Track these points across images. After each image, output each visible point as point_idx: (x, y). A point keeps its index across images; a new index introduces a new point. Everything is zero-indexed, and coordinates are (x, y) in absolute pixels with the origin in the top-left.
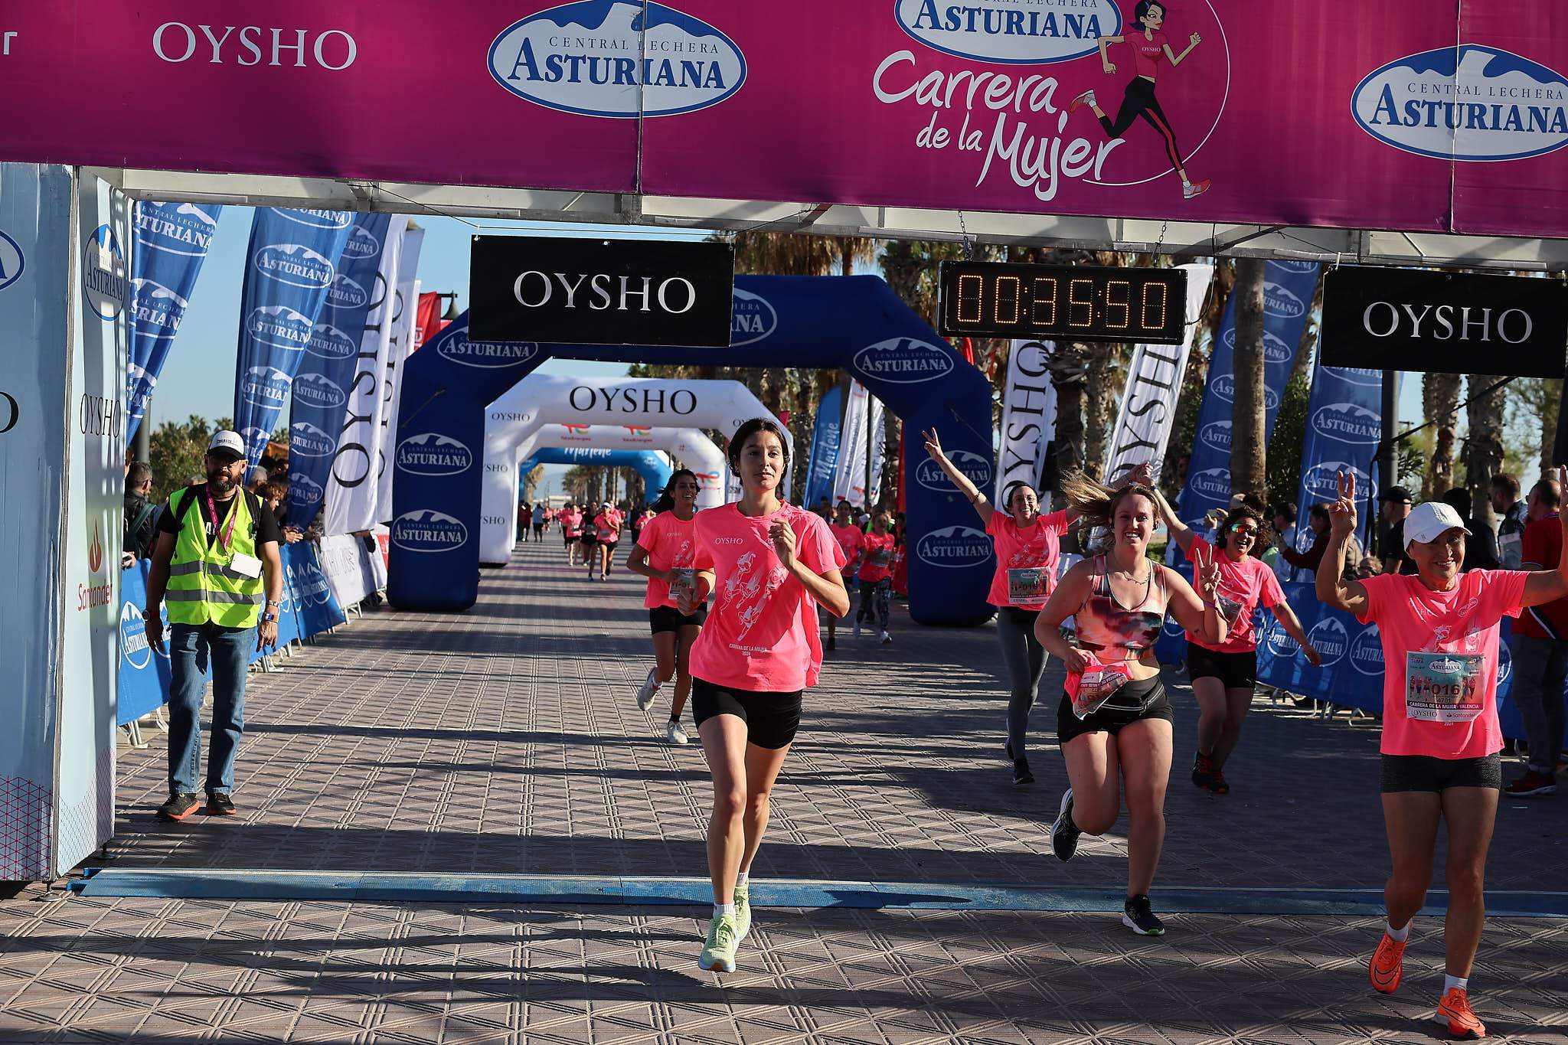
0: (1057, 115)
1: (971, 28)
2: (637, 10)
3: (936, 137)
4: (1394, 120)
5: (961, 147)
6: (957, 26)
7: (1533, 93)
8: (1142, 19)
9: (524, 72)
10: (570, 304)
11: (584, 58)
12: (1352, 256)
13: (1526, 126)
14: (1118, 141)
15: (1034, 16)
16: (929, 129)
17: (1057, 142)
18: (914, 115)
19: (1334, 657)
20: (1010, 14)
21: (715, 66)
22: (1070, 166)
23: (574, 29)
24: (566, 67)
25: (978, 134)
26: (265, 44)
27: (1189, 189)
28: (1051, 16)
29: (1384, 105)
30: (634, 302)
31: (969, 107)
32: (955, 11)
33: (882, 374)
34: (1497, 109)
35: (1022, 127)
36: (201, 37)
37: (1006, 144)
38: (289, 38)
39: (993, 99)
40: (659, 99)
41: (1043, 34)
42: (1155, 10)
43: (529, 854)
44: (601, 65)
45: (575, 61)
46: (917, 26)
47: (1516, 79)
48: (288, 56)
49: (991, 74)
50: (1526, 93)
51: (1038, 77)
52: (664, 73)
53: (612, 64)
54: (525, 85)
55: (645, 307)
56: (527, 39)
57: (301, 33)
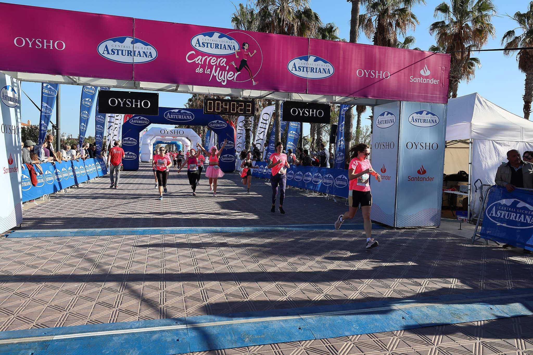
0: (226, 66)
1: (207, 47)
2: (132, 39)
3: (200, 70)
4: (296, 70)
5: (206, 73)
6: (204, 46)
7: (323, 66)
8: (244, 47)
9: (106, 52)
10: (122, 105)
11: (120, 50)
12: (289, 100)
13: (322, 72)
14: (240, 72)
15: (221, 45)
16: (199, 69)
17: (226, 72)
18: (195, 65)
19: (292, 178)
20: (216, 44)
21: (150, 53)
22: (229, 77)
23: (117, 43)
24: (116, 52)
25: (209, 70)
26: (42, 43)
27: (254, 83)
28: (225, 45)
29: (294, 67)
30: (136, 105)
31: (207, 64)
32: (204, 43)
33: (214, 127)
34: (316, 68)
35: (219, 69)
36: (26, 41)
37: (215, 72)
38: (48, 42)
39: (212, 63)
40: (138, 60)
41: (223, 49)
42: (247, 45)
43: (121, 223)
44: (124, 51)
45: (118, 50)
46: (196, 46)
47: (320, 62)
48: (48, 46)
49: (212, 57)
50: (322, 65)
51: (222, 58)
52: (139, 54)
53: (127, 51)
54: (106, 55)
55: (139, 107)
56: (106, 45)
57: (51, 41)
